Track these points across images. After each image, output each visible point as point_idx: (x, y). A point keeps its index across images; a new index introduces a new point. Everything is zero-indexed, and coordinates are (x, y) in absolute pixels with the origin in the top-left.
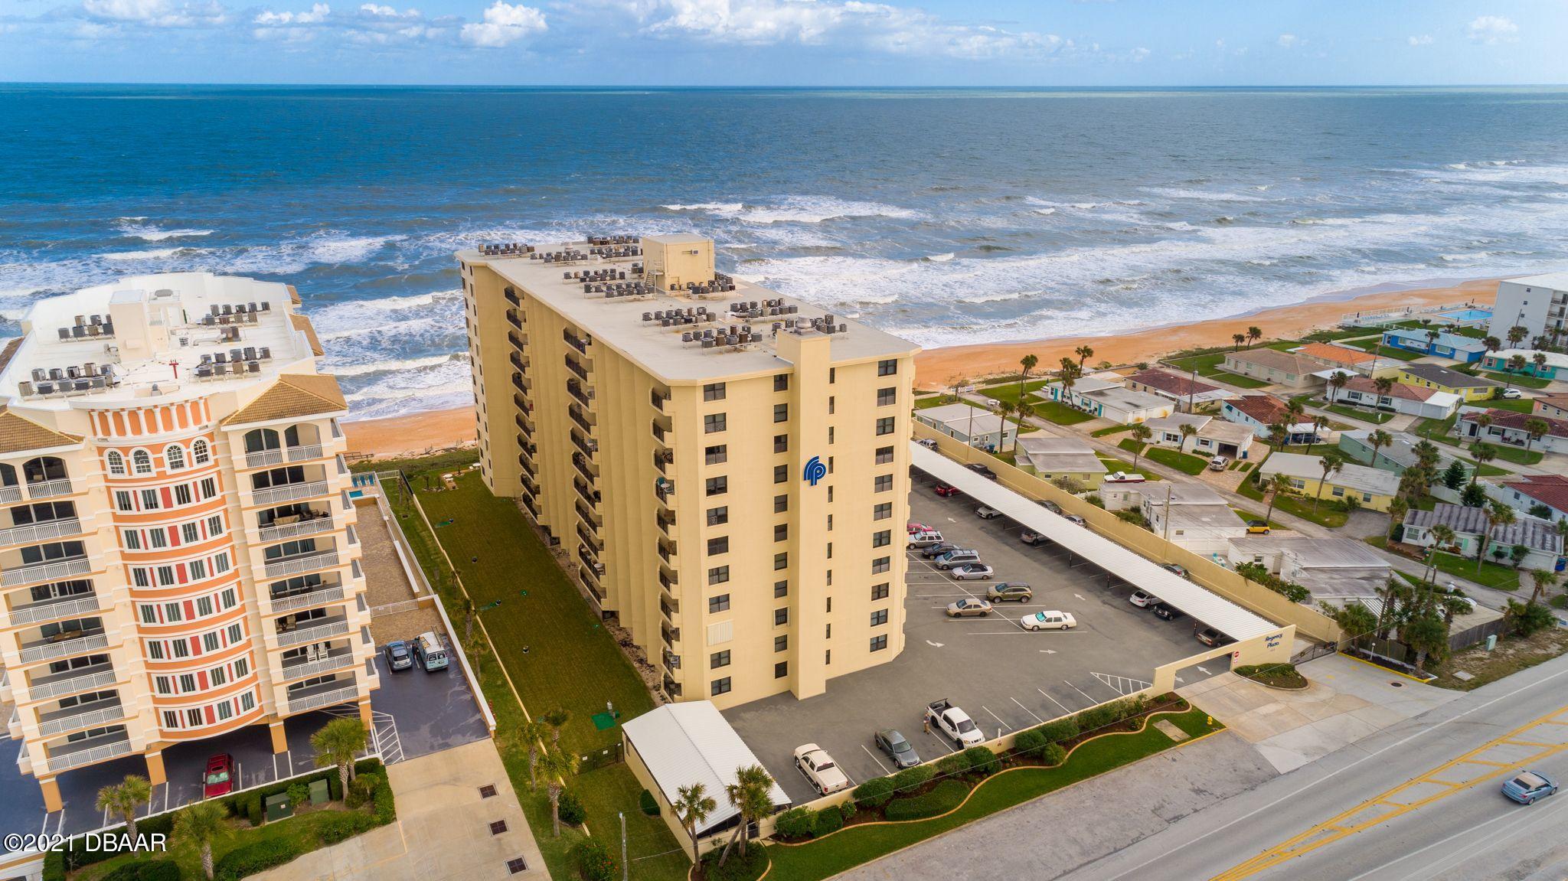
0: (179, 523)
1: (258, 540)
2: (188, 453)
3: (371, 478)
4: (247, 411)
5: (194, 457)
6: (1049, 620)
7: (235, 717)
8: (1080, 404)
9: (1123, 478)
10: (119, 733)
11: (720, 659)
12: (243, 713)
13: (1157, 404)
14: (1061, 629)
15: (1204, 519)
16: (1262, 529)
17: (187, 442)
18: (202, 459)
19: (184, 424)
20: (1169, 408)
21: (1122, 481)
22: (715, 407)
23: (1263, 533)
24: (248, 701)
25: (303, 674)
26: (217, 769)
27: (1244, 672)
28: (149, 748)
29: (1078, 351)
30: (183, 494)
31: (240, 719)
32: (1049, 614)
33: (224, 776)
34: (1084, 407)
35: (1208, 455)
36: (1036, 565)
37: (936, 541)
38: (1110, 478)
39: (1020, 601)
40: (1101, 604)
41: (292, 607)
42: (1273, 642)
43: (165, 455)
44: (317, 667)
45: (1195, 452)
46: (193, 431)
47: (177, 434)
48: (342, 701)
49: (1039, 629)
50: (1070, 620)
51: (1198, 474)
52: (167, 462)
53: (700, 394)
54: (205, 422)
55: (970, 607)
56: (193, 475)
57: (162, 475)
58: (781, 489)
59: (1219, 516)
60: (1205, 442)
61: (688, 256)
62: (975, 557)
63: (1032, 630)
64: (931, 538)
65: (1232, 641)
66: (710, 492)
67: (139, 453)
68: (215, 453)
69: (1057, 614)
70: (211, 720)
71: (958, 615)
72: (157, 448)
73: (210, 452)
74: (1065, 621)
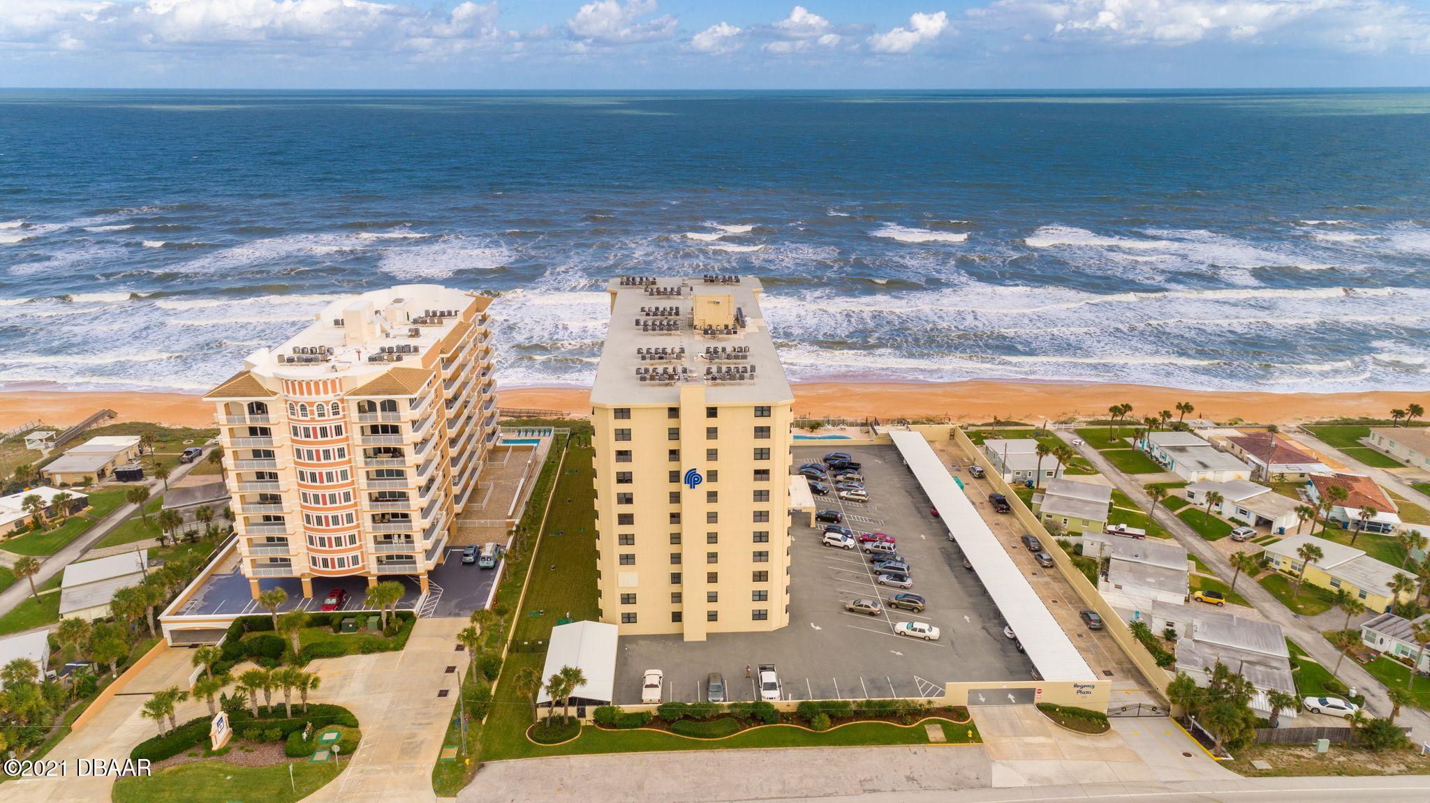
0: (321, 448)
1: (363, 465)
2: (328, 409)
3: (550, 431)
4: (361, 389)
5: (331, 411)
6: (915, 630)
7: (346, 568)
8: (1158, 456)
9: (1123, 530)
10: (286, 562)
11: (628, 599)
12: (352, 567)
13: (1230, 468)
14: (924, 639)
15: (1148, 580)
16: (1216, 600)
17: (327, 403)
18: (336, 413)
19: (326, 392)
20: (1246, 475)
21: (1121, 532)
22: (623, 424)
23: (1217, 604)
24: (355, 560)
25: (386, 551)
26: (332, 596)
27: (1047, 709)
28: (303, 575)
29: (1179, 407)
30: (324, 432)
31: (349, 570)
32: (917, 625)
33: (334, 601)
34: (1161, 460)
35: (1242, 524)
36: (957, 586)
37: (887, 551)
38: (1112, 528)
39: (912, 610)
40: (979, 627)
41: (382, 508)
42: (1084, 690)
43: (315, 408)
44: (397, 548)
45: (1232, 519)
46: (331, 397)
47: (322, 397)
48: (407, 573)
49: (905, 635)
50: (935, 633)
51: (1214, 540)
52: (316, 413)
53: (612, 414)
54: (339, 392)
55: (861, 606)
56: (330, 422)
57: (313, 420)
58: (674, 487)
59: (1166, 579)
60: (1243, 512)
61: (712, 305)
62: (903, 570)
63: (900, 634)
64: (883, 548)
65: (1040, 678)
66: (619, 481)
67: (302, 405)
68: (344, 410)
69: (925, 626)
70: (333, 567)
71: (851, 610)
72: (311, 404)
73: (340, 410)
74: (927, 633)
